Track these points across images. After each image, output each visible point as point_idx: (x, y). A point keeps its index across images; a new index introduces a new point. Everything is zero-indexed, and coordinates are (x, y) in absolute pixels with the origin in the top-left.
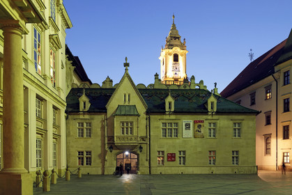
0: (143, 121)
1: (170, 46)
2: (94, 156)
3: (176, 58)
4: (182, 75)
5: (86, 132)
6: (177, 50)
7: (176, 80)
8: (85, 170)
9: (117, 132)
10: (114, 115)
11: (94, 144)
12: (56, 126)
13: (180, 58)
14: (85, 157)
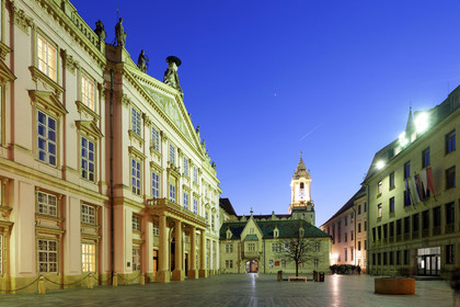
0: (261, 243)
1: (298, 177)
2: (234, 263)
3: (302, 186)
4: (307, 199)
5: (230, 249)
6: (302, 179)
7: (302, 203)
8: (228, 271)
9: (246, 250)
10: (245, 240)
11: (234, 256)
12: (214, 249)
13: (306, 186)
14: (229, 264)
